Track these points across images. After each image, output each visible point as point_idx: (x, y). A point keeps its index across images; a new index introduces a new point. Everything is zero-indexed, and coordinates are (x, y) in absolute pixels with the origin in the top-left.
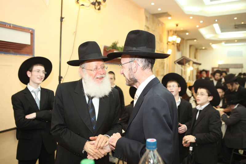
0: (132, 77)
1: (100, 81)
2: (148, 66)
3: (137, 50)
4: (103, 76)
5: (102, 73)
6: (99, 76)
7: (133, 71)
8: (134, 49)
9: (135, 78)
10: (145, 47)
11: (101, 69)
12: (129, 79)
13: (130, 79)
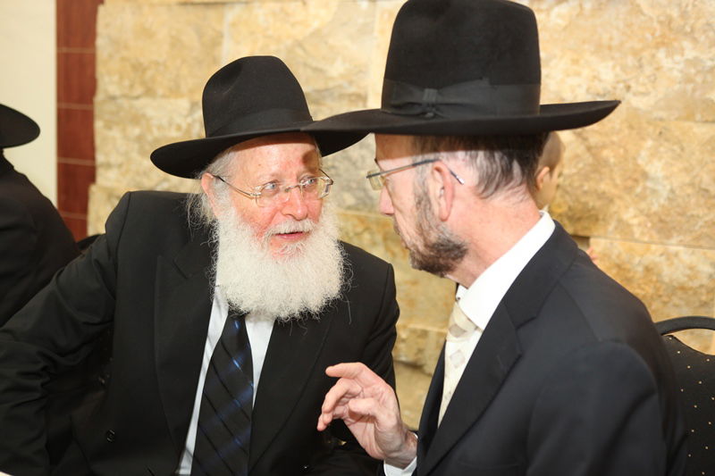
0: (433, 238)
1: (291, 246)
2: (507, 173)
3: (440, 99)
4: (306, 225)
5: (299, 212)
6: (286, 227)
7: (436, 208)
8: (429, 95)
9: (449, 241)
10: (485, 83)
11: (295, 192)
12: (421, 248)
13: (426, 246)
